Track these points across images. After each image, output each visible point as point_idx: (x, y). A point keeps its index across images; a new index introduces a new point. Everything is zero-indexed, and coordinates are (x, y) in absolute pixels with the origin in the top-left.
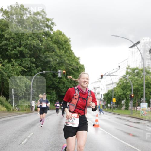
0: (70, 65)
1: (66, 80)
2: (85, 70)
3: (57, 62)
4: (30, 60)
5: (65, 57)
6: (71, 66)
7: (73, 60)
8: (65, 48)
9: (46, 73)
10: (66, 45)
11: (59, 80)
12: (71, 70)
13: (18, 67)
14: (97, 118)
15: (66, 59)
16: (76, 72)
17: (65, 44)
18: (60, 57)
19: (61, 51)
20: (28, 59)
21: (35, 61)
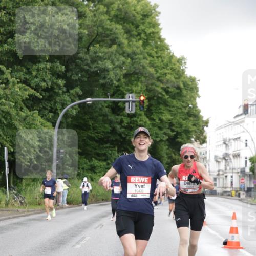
0: (158, 79)
1: (147, 120)
2: (199, 93)
3: (125, 72)
4: (51, 67)
5: (145, 58)
6: (161, 81)
7: (167, 65)
8: (145, 33)
9: (94, 102)
10: (147, 23)
11: (129, 120)
12: (160, 93)
13: (20, 89)
14: (234, 224)
15: (148, 62)
16: (173, 97)
17: (143, 23)
18: (132, 59)
20: (46, 67)
21: (63, 70)
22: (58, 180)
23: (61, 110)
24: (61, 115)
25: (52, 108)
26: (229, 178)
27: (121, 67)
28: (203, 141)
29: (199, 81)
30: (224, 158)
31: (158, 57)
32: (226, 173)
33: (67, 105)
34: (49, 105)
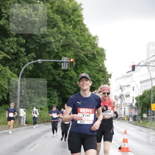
0: (82, 49)
1: (75, 73)
2: (106, 58)
3: (61, 44)
4: (17, 40)
5: (74, 36)
6: (83, 50)
7: (87, 40)
8: (74, 21)
9: (43, 62)
10: (75, 15)
11: (63, 73)
12: (83, 57)
14: (125, 137)
15: (76, 38)
16: (90, 60)
17: (73, 15)
18: (66, 36)
19: (68, 27)
20: (14, 40)
21: (24, 42)
22: (20, 109)
23: (23, 66)
24: (23, 69)
25: (17, 65)
26: (123, 109)
27: (59, 41)
29: (106, 50)
30: (120, 97)
31: (81, 36)
32: (121, 106)
33: (26, 64)
34: (16, 63)
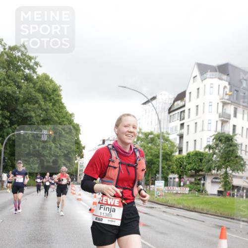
0: (60, 123)
3: (42, 118)
4: (2, 114)
15: (54, 114)
23: (7, 136)
24: (6, 139)
28: (82, 157)
31: (60, 112)
